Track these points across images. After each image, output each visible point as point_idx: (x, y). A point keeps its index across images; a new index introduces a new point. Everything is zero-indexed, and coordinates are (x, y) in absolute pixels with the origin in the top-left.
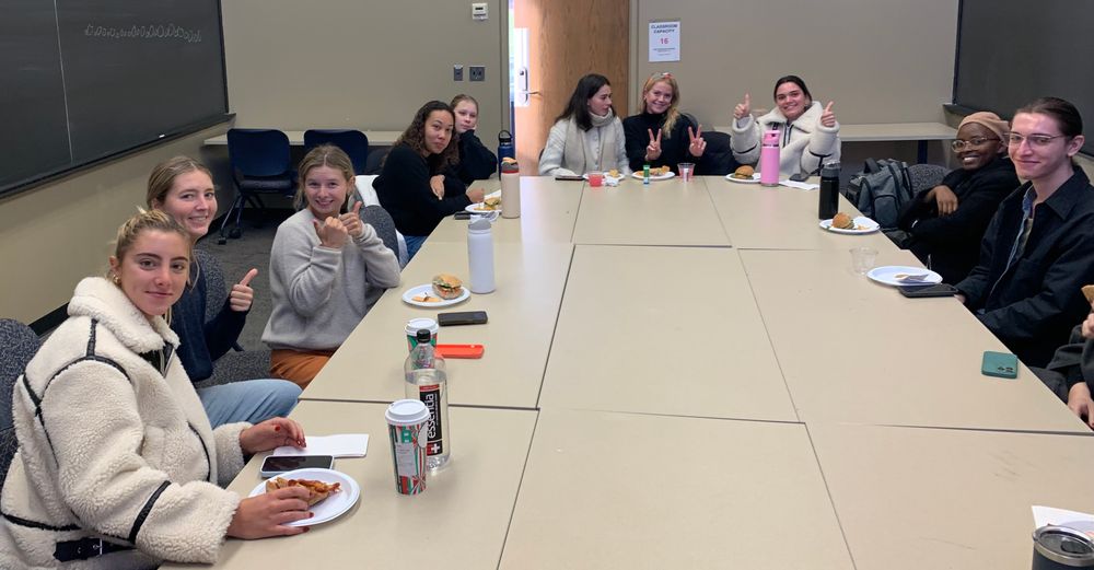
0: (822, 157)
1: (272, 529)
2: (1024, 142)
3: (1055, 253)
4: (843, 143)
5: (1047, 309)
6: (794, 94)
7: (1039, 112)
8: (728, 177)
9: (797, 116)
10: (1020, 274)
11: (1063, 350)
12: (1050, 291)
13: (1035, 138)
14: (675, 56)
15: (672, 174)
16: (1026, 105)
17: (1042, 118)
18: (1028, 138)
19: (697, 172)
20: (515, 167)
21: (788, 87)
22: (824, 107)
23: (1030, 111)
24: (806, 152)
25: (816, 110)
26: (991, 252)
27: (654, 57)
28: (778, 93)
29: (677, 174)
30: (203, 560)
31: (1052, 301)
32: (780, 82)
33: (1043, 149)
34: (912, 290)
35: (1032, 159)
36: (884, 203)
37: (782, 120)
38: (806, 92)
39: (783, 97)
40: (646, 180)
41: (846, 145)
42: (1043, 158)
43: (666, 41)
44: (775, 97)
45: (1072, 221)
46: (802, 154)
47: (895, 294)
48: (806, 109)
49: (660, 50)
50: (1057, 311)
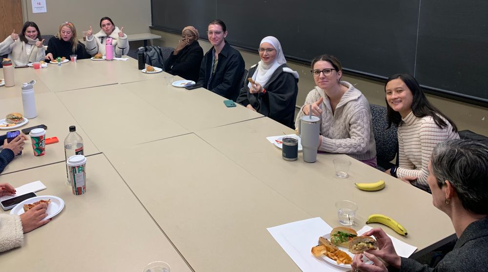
0: (123, 49)
1: (38, 224)
2: (214, 34)
3: (226, 69)
4: (129, 42)
5: (228, 86)
6: (108, 24)
7: (216, 24)
8: (92, 58)
9: (110, 33)
10: (217, 77)
11: (241, 96)
12: (227, 80)
13: (217, 33)
14: (44, 10)
15: (68, 60)
16: (212, 22)
17: (217, 25)
18: (215, 32)
19: (78, 58)
20: (10, 62)
21: (106, 22)
22: (120, 29)
23: (213, 24)
24: (117, 48)
25: (117, 30)
26: (204, 72)
27: (35, 11)
28: (102, 24)
29: (70, 60)
30: (16, 247)
31: (228, 83)
32: (102, 20)
33: (219, 36)
34: (189, 87)
35: (216, 39)
36: (155, 62)
37: (104, 35)
38: (112, 23)
39: (104, 25)
40: (59, 63)
41: (130, 43)
42: (219, 39)
43: (40, 4)
44: (101, 26)
45: (230, 57)
46: (115, 48)
47: (184, 89)
48: (113, 30)
49: (38, 8)
50: (230, 86)
